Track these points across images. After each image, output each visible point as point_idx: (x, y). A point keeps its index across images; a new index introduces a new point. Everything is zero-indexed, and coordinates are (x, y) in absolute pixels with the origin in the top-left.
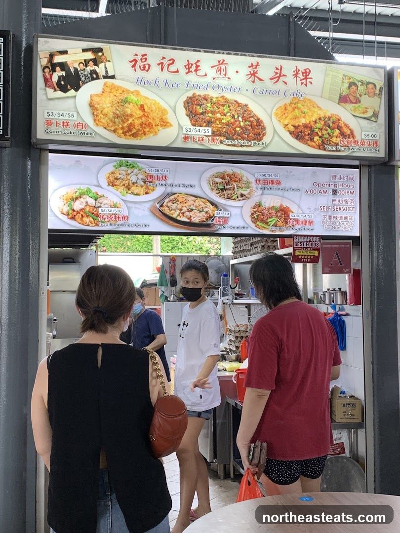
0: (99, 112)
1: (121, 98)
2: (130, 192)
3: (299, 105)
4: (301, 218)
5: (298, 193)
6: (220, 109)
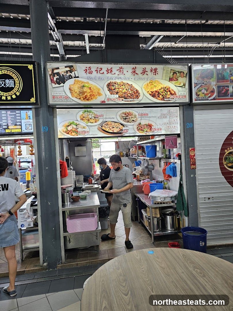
0: (73, 91)
1: (82, 85)
2: (89, 122)
3: (153, 83)
4: (157, 128)
5: (155, 118)
6: (121, 87)
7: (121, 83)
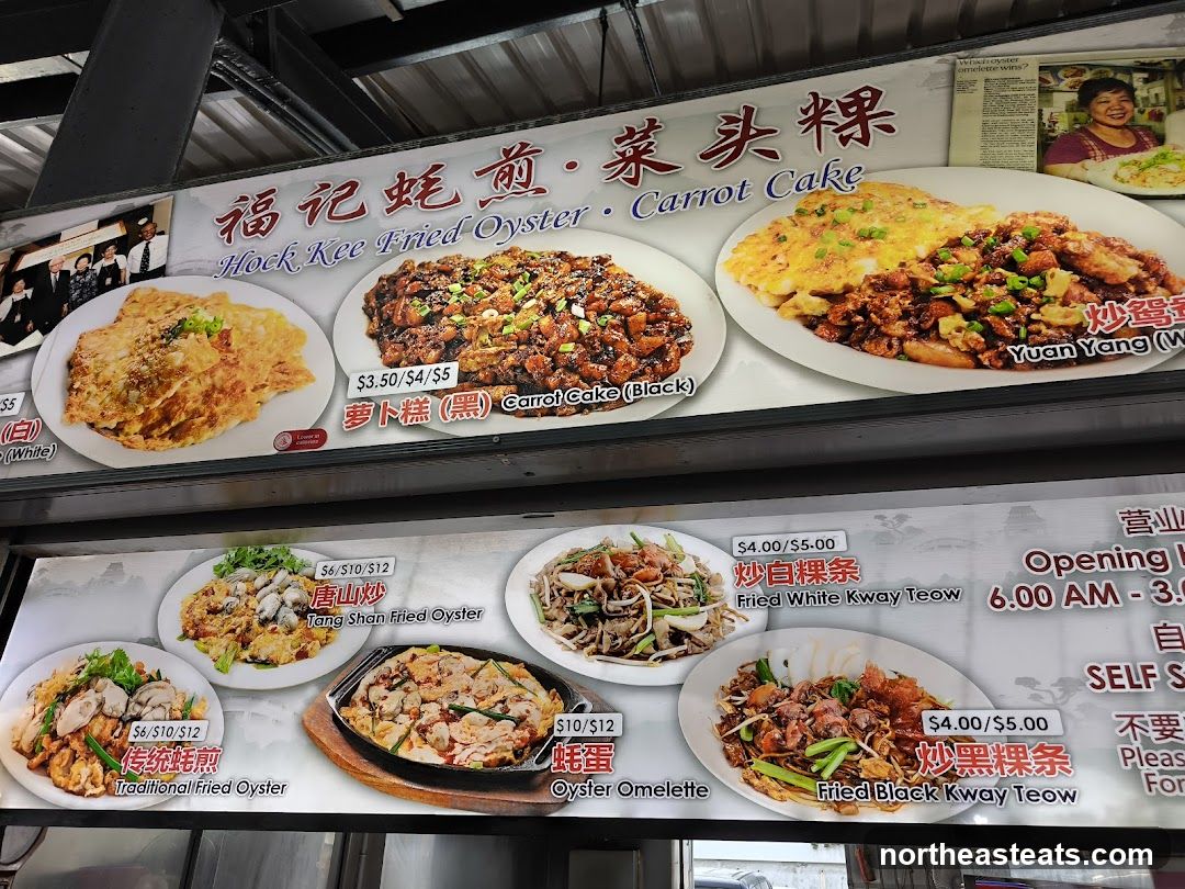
0: (89, 379)
1: (166, 323)
2: (246, 654)
6: (497, 294)
7: (498, 261)
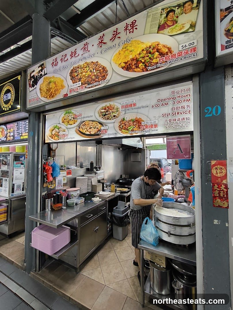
0: (42, 91)
1: (49, 81)
2: (69, 124)
3: (128, 47)
4: (149, 124)
5: (147, 108)
6: (85, 70)
7: (85, 64)
